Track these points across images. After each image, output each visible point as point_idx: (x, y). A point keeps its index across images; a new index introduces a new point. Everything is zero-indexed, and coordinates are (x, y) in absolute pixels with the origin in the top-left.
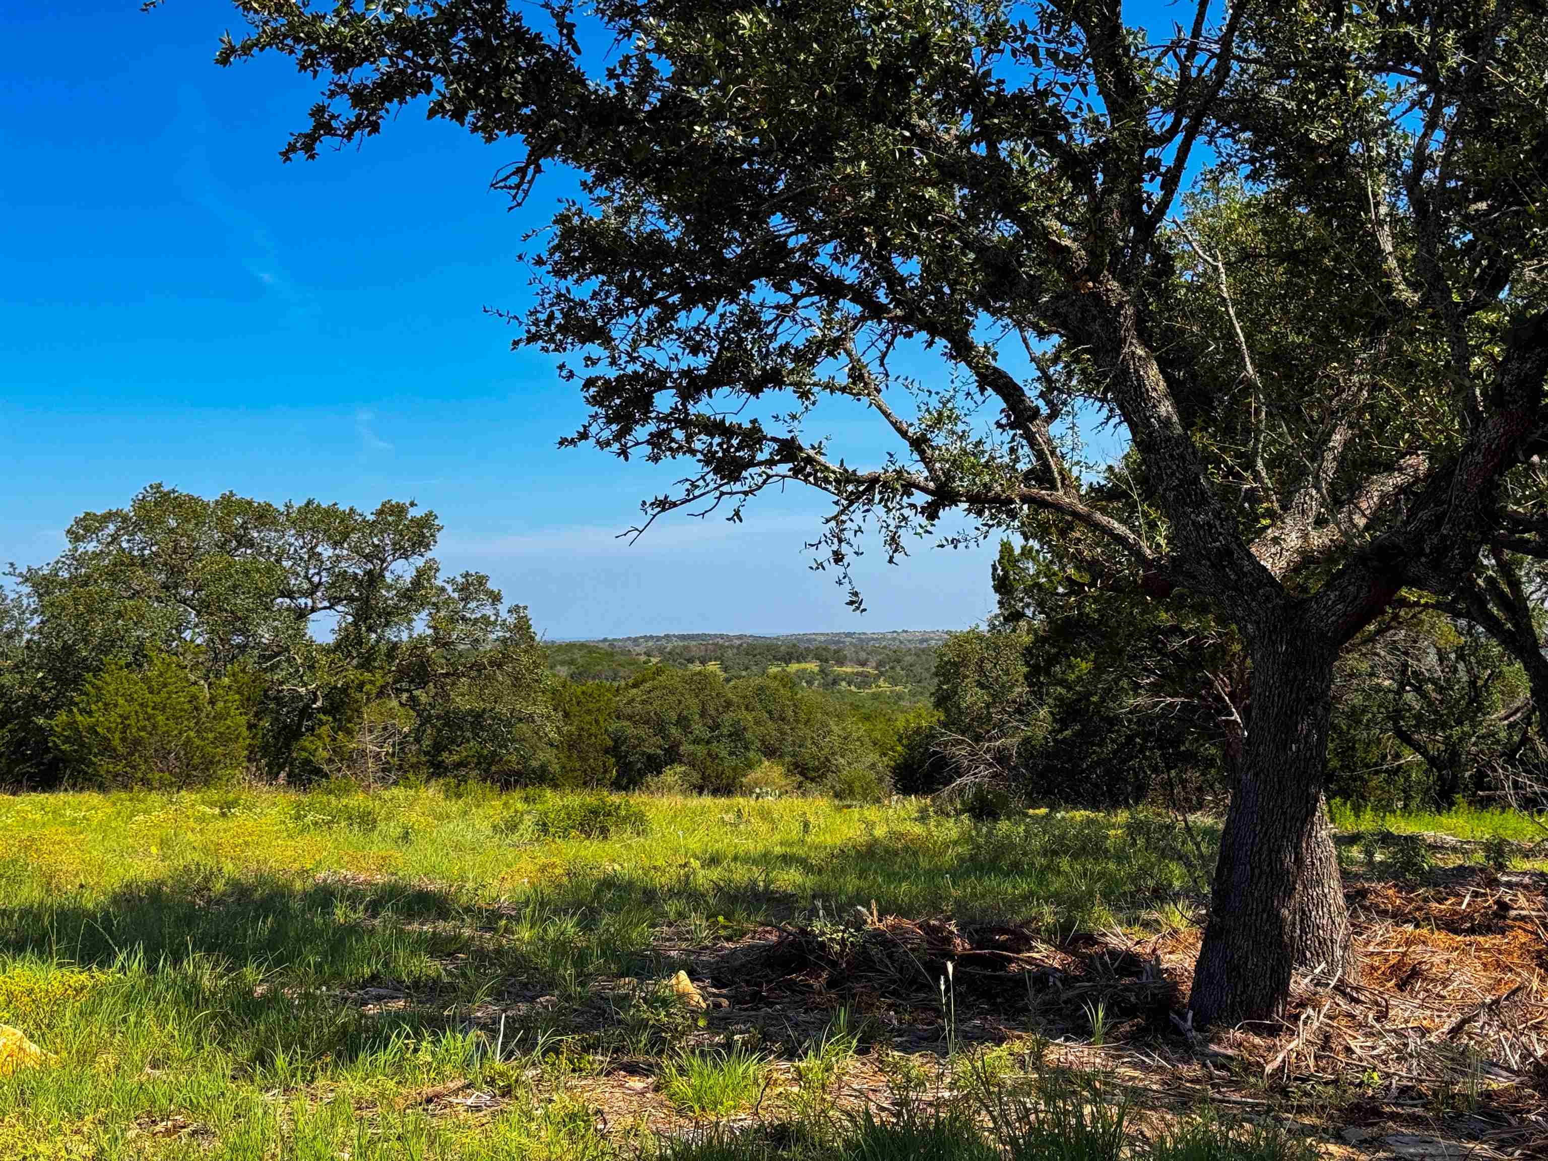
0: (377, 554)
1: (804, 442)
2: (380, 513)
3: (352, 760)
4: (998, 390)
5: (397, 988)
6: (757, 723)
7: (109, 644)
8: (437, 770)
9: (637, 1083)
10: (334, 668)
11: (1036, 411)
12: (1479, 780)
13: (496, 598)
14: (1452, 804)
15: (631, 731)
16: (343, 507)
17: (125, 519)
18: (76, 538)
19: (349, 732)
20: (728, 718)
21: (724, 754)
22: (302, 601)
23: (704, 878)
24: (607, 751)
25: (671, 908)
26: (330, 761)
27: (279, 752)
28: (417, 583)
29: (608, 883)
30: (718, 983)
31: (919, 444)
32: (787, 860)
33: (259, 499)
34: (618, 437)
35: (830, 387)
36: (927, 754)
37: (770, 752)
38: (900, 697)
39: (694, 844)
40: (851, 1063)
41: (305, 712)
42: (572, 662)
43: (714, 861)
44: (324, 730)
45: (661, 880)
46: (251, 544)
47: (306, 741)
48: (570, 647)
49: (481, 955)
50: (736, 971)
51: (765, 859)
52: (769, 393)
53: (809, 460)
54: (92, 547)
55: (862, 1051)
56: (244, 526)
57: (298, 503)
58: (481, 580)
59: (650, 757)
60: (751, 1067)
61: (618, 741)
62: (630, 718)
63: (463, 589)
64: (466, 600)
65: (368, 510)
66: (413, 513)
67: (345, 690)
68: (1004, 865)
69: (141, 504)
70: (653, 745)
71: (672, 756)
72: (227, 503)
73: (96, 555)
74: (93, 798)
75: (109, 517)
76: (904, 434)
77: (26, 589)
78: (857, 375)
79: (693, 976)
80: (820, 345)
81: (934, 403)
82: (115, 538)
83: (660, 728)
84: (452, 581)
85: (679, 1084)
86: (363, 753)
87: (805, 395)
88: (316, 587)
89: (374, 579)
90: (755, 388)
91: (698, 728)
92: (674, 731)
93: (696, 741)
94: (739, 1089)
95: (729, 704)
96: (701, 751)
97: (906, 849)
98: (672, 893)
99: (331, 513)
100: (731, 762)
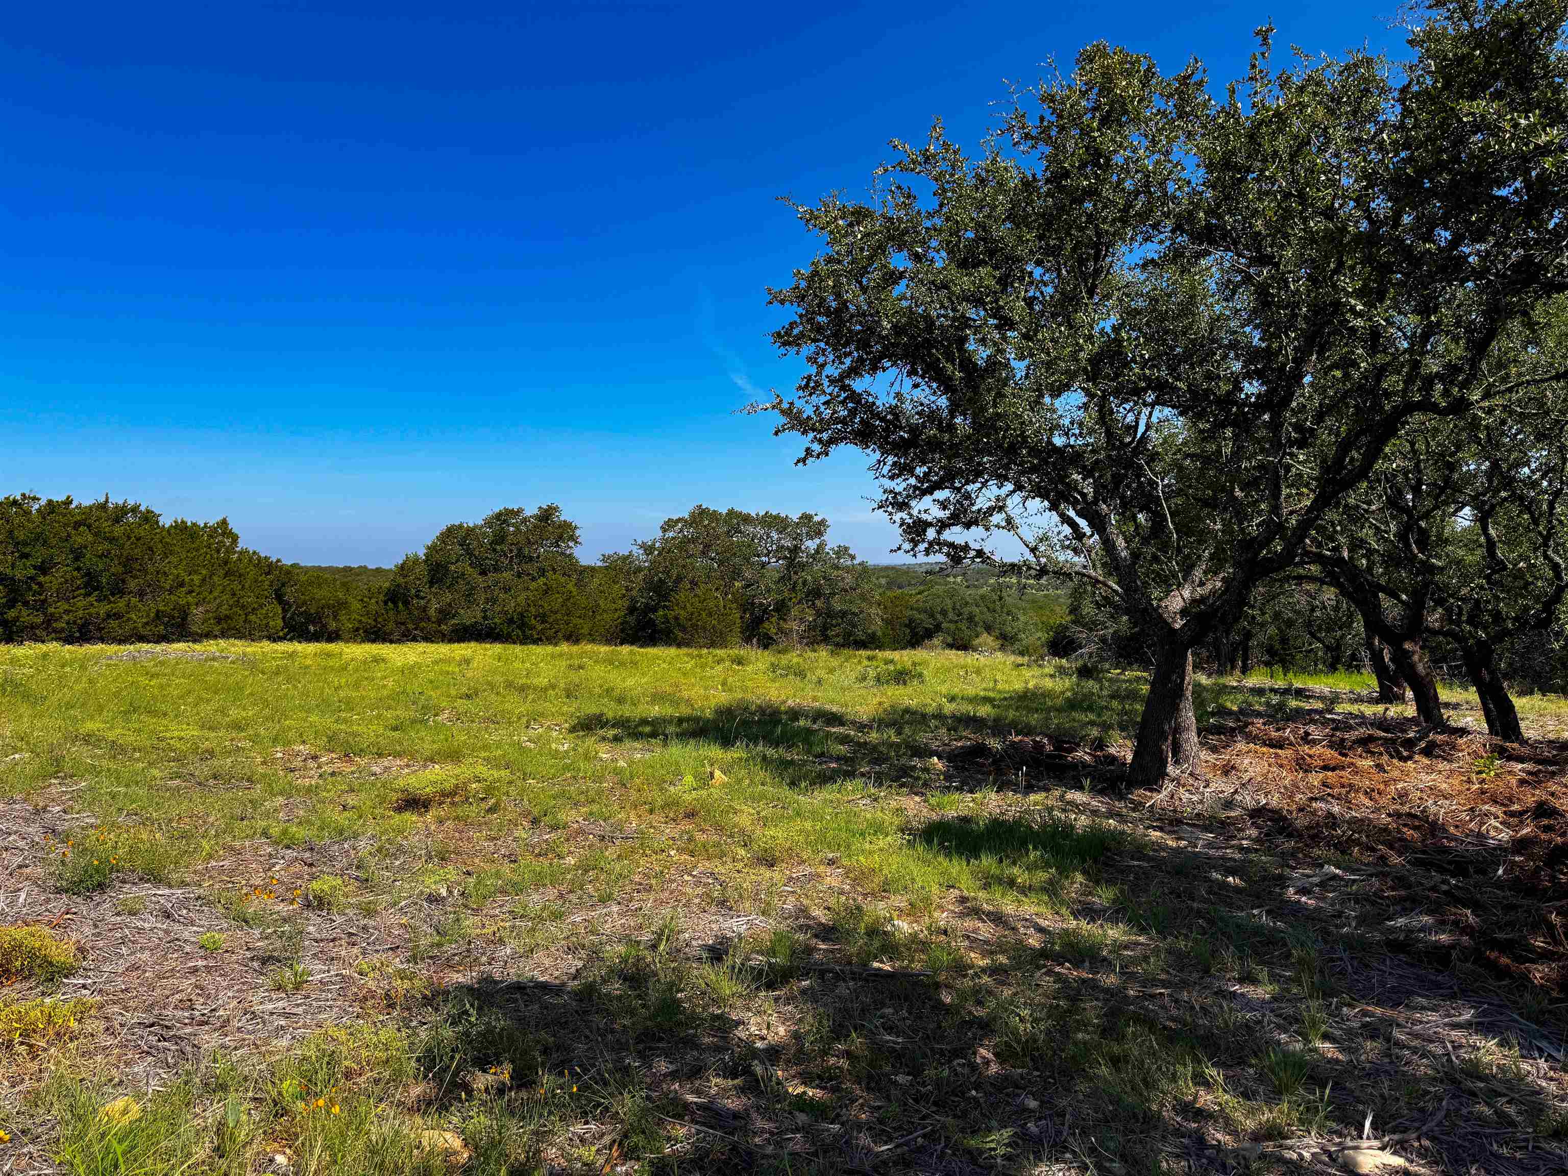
0: (797, 537)
1: (986, 550)
2: (801, 518)
3: (786, 633)
4: (1069, 525)
5: (832, 758)
6: (982, 613)
7: (679, 579)
8: (826, 640)
9: (917, 799)
10: (780, 592)
11: (1084, 534)
12: (1353, 657)
13: (853, 557)
14: (1336, 669)
15: (918, 616)
16: (783, 515)
17: (686, 521)
18: (665, 530)
19: (785, 620)
20: (966, 610)
21: (964, 628)
22: (764, 559)
23: (949, 708)
24: (906, 626)
25: (933, 723)
26: (776, 634)
27: (753, 629)
28: (817, 551)
29: (907, 711)
30: (949, 761)
31: (1033, 550)
32: (986, 700)
33: (745, 511)
34: (912, 550)
35: (998, 526)
36: (1065, 637)
37: (988, 629)
38: (1059, 596)
39: (944, 689)
40: (993, 795)
41: (765, 611)
42: (888, 576)
43: (952, 699)
44: (773, 620)
45: (929, 710)
46: (740, 532)
47: (766, 624)
48: (887, 568)
49: (859, 744)
50: (956, 756)
51: (974, 700)
52: (973, 528)
53: (988, 558)
54: (671, 534)
55: (997, 792)
56: (738, 524)
57: (762, 513)
58: (846, 549)
59: (926, 629)
60: (957, 796)
61: (911, 620)
62: (917, 609)
63: (837, 553)
64: (839, 558)
65: (795, 517)
66: (816, 519)
67: (783, 600)
68: (1085, 705)
69: (692, 515)
70: (929, 624)
71: (938, 628)
72: (731, 513)
73: (673, 538)
74: (673, 651)
75: (679, 520)
76: (1027, 546)
77: (641, 551)
78: (1009, 521)
79: (940, 758)
80: (994, 509)
81: (1041, 532)
82: (681, 531)
83: (932, 616)
84: (833, 549)
85: (933, 801)
86: (791, 630)
87: (987, 529)
88: (769, 552)
89: (796, 550)
90: (968, 525)
91: (951, 615)
92: (938, 616)
93: (951, 621)
94: (951, 803)
95: (967, 603)
96: (952, 626)
97: (1042, 694)
98: (934, 717)
99: (777, 517)
100: (967, 632)
